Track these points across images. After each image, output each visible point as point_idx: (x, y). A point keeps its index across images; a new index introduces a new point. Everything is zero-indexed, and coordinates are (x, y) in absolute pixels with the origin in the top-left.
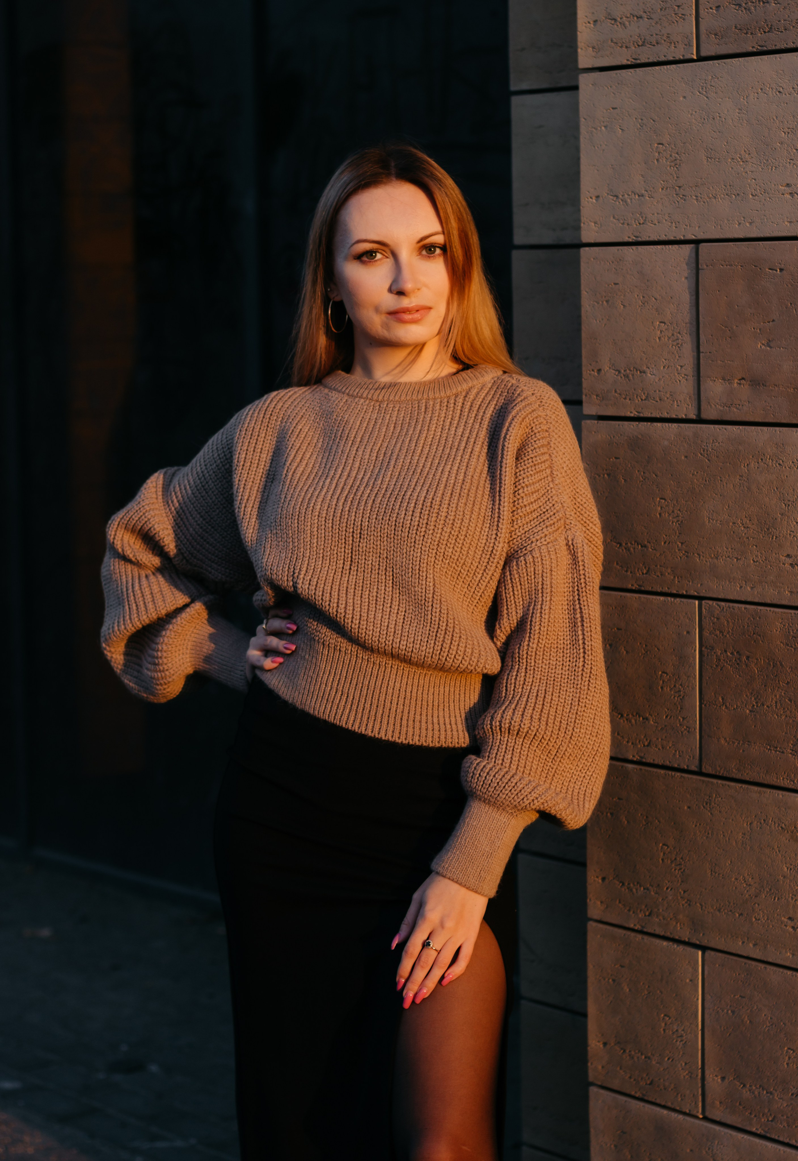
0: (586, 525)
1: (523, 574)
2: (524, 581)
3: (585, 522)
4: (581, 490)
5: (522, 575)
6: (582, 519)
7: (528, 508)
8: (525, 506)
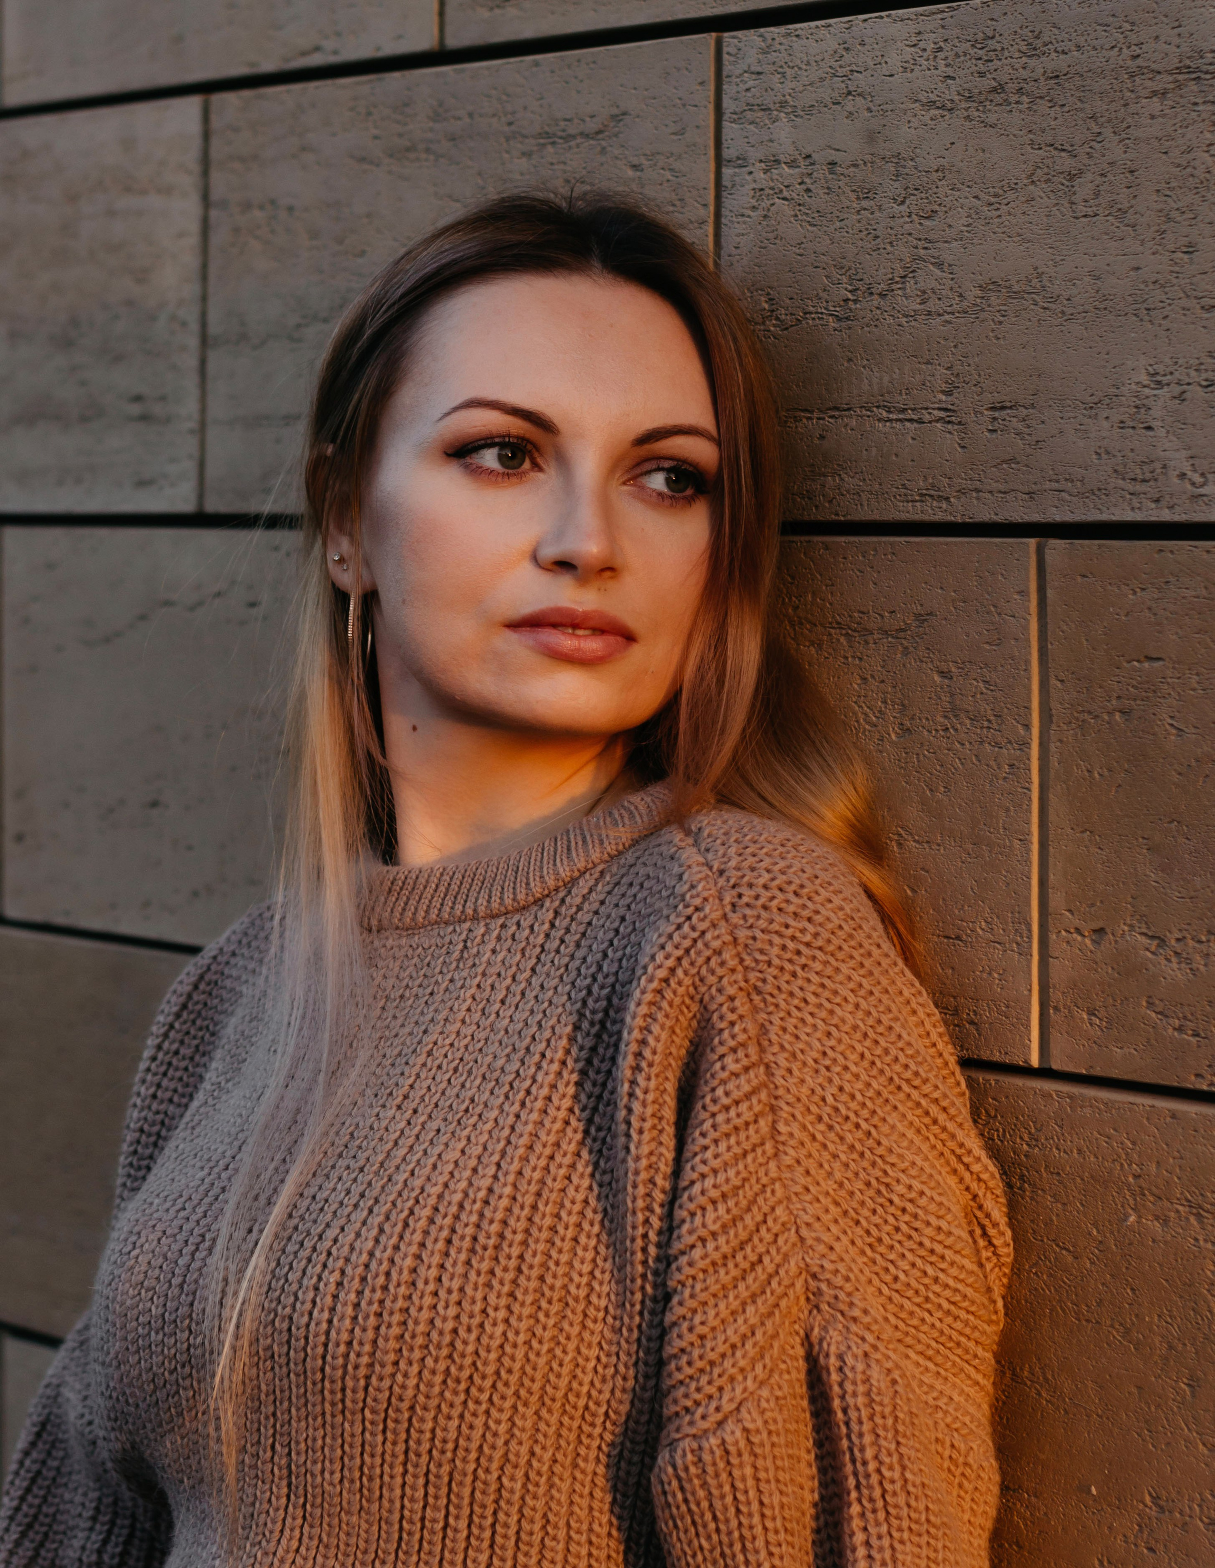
0: (933, 1259)
1: (720, 1486)
2: (726, 1508)
3: (932, 1251)
4: (901, 1157)
5: (715, 1492)
6: (921, 1244)
7: (722, 1240)
8: (714, 1234)
